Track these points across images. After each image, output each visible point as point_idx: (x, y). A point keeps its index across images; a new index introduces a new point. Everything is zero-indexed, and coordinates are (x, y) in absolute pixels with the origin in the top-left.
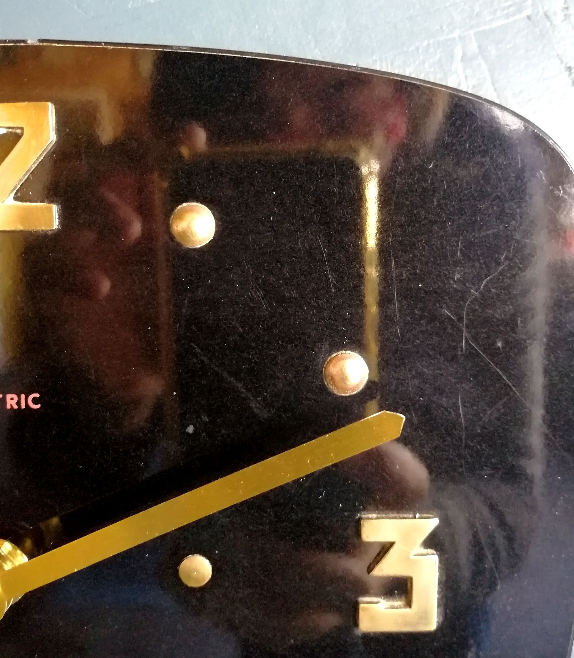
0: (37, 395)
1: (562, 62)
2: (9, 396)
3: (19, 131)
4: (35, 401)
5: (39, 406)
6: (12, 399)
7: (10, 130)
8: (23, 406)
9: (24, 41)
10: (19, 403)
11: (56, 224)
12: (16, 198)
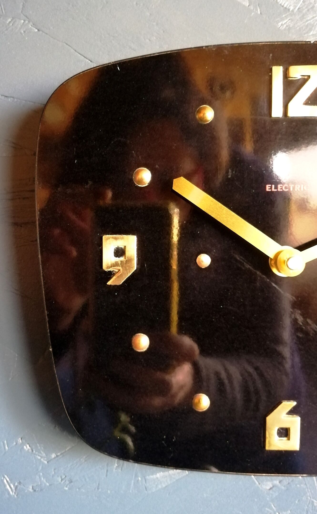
3: (306, 77)
7: (302, 77)
12: (305, 104)
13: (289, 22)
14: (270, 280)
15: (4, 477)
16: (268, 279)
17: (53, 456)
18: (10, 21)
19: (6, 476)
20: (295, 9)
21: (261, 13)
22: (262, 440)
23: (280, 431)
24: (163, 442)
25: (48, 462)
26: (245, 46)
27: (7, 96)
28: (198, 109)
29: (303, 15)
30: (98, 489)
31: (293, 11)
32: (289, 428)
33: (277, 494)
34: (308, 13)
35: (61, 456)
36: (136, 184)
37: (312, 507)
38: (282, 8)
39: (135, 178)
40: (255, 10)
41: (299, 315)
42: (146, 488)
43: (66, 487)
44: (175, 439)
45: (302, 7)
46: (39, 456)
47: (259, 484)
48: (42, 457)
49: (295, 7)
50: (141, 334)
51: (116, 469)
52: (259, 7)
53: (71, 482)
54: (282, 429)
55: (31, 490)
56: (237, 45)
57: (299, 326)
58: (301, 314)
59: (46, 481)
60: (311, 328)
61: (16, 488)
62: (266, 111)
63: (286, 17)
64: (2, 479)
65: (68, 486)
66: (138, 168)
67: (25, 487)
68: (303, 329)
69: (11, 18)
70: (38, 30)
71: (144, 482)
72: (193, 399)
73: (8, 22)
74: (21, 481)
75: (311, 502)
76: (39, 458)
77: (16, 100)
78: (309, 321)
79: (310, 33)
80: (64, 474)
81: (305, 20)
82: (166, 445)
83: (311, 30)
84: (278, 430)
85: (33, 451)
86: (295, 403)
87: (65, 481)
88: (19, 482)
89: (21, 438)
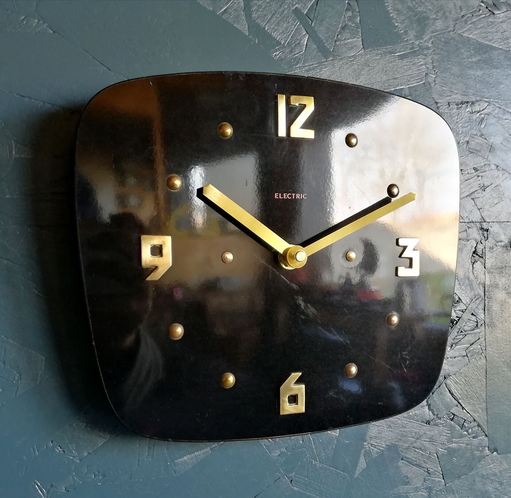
0: (306, 195)
3: (303, 106)
5: (306, 198)
6: (298, 195)
7: (301, 105)
10: (300, 197)
11: (313, 137)
12: (302, 128)
13: (281, 55)
14: (280, 273)
15: (35, 483)
16: (278, 272)
17: (86, 454)
18: (23, 19)
19: (37, 482)
20: (285, 43)
21: (258, 43)
22: (277, 407)
23: (290, 398)
24: (198, 419)
25: (80, 461)
26: (256, 75)
27: (23, 95)
28: (220, 125)
29: (292, 49)
30: (131, 479)
31: (284, 44)
32: (297, 395)
33: (284, 459)
34: (295, 48)
35: (93, 453)
36: (168, 189)
37: (312, 466)
38: (275, 41)
39: (168, 183)
40: (253, 39)
41: (301, 301)
42: (175, 471)
43: (100, 483)
44: (208, 415)
45: (291, 42)
46: (71, 456)
47: (270, 452)
48: (74, 457)
49: (285, 41)
50: (177, 324)
51: (147, 458)
52: (257, 37)
53: (104, 476)
54: (291, 396)
55: (64, 491)
56: (250, 73)
57: (301, 310)
58: (303, 300)
59: (79, 480)
60: (311, 311)
61: (48, 492)
62: (273, 131)
63: (279, 49)
64: (33, 485)
65: (102, 481)
66: (170, 174)
67: (57, 489)
68: (304, 312)
69: (25, 16)
70: (54, 32)
71: (173, 466)
72: (221, 378)
73: (21, 20)
74: (53, 484)
75: (310, 462)
76: (71, 458)
77: (33, 100)
78: (309, 305)
79: (297, 65)
80: (97, 471)
81: (293, 54)
82: (199, 421)
83: (298, 63)
85: (64, 452)
86: (301, 374)
87: (99, 477)
88: (51, 485)
89: (52, 441)
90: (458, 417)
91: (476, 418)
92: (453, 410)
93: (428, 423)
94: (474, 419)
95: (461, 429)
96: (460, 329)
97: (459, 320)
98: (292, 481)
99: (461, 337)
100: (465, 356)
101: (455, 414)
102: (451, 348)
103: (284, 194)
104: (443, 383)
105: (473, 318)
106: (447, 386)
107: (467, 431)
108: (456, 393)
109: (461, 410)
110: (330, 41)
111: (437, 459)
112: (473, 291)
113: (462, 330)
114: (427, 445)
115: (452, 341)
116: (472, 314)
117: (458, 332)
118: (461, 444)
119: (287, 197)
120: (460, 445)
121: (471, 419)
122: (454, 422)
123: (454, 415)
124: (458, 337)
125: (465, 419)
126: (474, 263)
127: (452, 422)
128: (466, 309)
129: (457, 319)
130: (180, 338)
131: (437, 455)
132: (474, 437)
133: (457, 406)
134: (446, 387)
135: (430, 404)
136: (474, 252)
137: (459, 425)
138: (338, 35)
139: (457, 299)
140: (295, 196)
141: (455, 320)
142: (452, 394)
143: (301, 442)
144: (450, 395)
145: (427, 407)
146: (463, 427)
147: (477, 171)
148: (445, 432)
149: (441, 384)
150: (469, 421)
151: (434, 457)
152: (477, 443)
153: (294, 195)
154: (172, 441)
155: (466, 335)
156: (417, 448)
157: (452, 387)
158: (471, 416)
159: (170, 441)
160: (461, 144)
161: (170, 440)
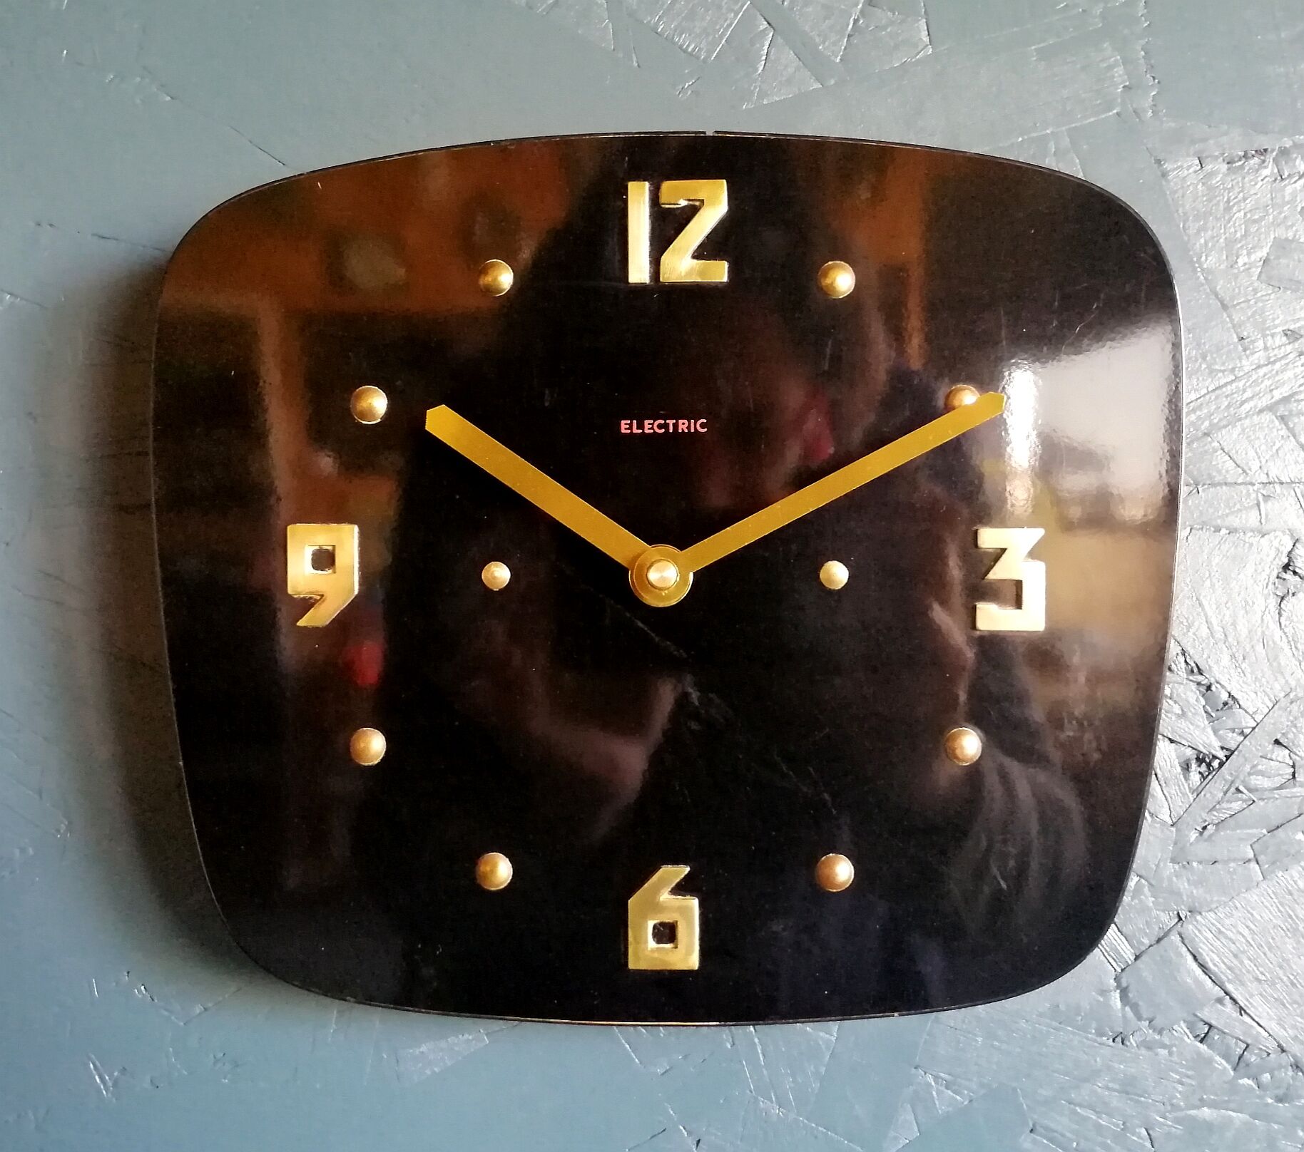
0: (705, 421)
1: (1151, 155)
2: (681, 422)
3: (697, 203)
4: (702, 426)
5: (706, 430)
6: (683, 424)
7: (691, 202)
8: (693, 431)
9: (704, 133)
10: (689, 428)
11: (725, 279)
12: (694, 257)
14: (633, 614)
15: (90, 1059)
16: (629, 611)
17: (198, 1009)
18: (112, 79)
19: (93, 1056)
20: (710, 55)
21: (639, 66)
22: (623, 949)
23: (659, 930)
24: (417, 957)
25: (185, 1024)
27: (105, 236)
28: (482, 268)
30: (295, 1080)
31: (706, 59)
32: (677, 922)
33: (678, 1083)
35: (214, 1010)
36: (355, 419)
38: (683, 55)
39: (355, 407)
40: (626, 60)
42: (398, 1076)
43: (225, 1079)
44: (441, 950)
46: (166, 1009)
47: (641, 1062)
48: (172, 1012)
49: (710, 53)
50: (369, 729)
51: (333, 1036)
52: (635, 53)
53: (236, 1066)
54: (662, 924)
55: (147, 1084)
59: (182, 1064)
61: (115, 1084)
63: (692, 73)
64: (84, 1063)
65: (230, 1075)
66: (361, 386)
67: (134, 1078)
69: (115, 73)
70: (172, 98)
71: (394, 1063)
72: (477, 864)
73: (107, 81)
74: (126, 1066)
76: (167, 1014)
77: (123, 245)
80: (221, 1050)
84: (655, 927)
85: (153, 1000)
86: (687, 869)
87: (224, 1064)
88: (121, 1068)
89: (128, 973)
90: (1224, 1033)
91: (1287, 1042)
92: (1206, 1014)
93: (1119, 1039)
94: (1279, 1046)
95: (1235, 1069)
96: (1233, 782)
97: (1228, 757)
98: (699, 1141)
99: (1237, 806)
100: (1249, 860)
101: (1213, 1022)
102: (1201, 834)
103: (646, 422)
104: (1174, 932)
105: (1282, 754)
106: (1186, 941)
107: (1255, 1078)
108: (1215, 965)
109: (1236, 1014)
110: (833, 37)
111: (1148, 1144)
112: (1279, 676)
113: (1241, 788)
114: (1115, 1101)
115: (1204, 815)
116: (1277, 742)
117: (1225, 793)
118: (1231, 1113)
119: (652, 428)
120: (1230, 1117)
121: (1272, 1045)
122: (1209, 1047)
123: (1211, 1026)
124: (1225, 805)
125: (1249, 1042)
126: (1282, 598)
127: (1203, 1047)
128: (1254, 728)
129: (1221, 754)
130: (376, 762)
131: (1149, 1134)
132: (1279, 1099)
133: (1220, 1001)
134: (1180, 944)
135: (1127, 988)
136: (1286, 567)
137: (1226, 1057)
138: (856, 21)
139: (1225, 697)
140: (676, 426)
141: (1215, 757)
142: (1203, 967)
143: (729, 1047)
144: (1194, 966)
145: (1117, 994)
146: (1242, 1064)
147: (1297, 339)
148: (1177, 1073)
149: (1166, 934)
150: (1261, 1049)
151: (1140, 1137)
152: (1289, 1115)
153: (671, 422)
154: (356, 1002)
155: (1254, 801)
156: (1080, 1106)
157: (1201, 945)
158: (1270, 1035)
159: (349, 1001)
160: (1242, 269)
161: (348, 998)
